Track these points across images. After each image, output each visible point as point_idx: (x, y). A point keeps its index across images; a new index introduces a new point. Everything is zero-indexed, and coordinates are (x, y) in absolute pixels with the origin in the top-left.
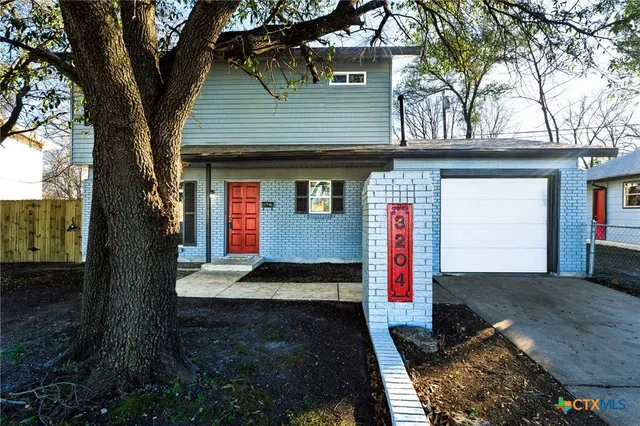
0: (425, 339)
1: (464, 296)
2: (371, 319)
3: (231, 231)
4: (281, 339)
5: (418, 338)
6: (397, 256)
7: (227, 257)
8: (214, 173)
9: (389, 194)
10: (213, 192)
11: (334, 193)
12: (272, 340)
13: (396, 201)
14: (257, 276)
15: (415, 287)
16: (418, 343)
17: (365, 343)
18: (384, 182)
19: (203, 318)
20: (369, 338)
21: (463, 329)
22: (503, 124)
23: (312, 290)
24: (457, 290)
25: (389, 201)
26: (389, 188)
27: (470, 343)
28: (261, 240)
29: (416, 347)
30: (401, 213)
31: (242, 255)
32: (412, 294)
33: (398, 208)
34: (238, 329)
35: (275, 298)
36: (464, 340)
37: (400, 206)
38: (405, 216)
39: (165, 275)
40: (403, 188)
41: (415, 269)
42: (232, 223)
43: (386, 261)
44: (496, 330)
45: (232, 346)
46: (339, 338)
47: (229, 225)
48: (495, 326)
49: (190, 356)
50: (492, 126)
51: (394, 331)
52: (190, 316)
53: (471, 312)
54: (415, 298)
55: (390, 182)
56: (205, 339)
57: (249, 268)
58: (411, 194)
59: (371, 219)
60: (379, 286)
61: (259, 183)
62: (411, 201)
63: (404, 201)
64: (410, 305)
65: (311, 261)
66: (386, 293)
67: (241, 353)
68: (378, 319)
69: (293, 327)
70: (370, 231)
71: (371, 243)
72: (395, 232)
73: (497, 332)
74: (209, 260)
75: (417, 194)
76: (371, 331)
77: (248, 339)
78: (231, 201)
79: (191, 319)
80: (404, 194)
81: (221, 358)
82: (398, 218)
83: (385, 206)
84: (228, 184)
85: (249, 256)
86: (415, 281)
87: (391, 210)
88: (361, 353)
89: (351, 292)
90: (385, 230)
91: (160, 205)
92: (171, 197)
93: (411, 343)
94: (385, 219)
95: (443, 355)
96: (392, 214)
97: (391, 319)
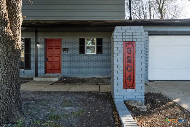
0: (141, 105)
1: (159, 89)
2: (115, 97)
3: (47, 63)
4: (72, 106)
5: (138, 104)
6: (128, 67)
7: (46, 75)
8: (39, 34)
9: (124, 37)
10: (39, 43)
11: (98, 44)
12: (68, 106)
13: (127, 40)
14: (60, 83)
15: (136, 82)
16: (138, 107)
17: (112, 107)
18: (122, 31)
19: (33, 98)
20: (115, 106)
21: (159, 102)
22: (177, 15)
23: (87, 88)
24: (156, 87)
25: (124, 40)
26: (124, 34)
27: (162, 107)
28: (62, 67)
29: (137, 109)
30: (130, 46)
31: (53, 74)
32: (135, 85)
33: (128, 44)
34: (51, 102)
35: (69, 91)
36: (160, 106)
37: (129, 43)
38: (132, 48)
39: (14, 69)
40: (131, 34)
41: (136, 73)
42: (48, 59)
43: (122, 69)
44: (174, 102)
45: (48, 109)
46: (100, 106)
47: (46, 60)
48: (174, 101)
49: (27, 112)
50: (172, 15)
51: (126, 102)
52: (27, 98)
53: (163, 96)
54: (136, 87)
55: (124, 31)
56: (35, 106)
57: (57, 79)
58: (134, 37)
59: (115, 49)
60: (119, 81)
61: (61, 39)
62: (134, 40)
63: (131, 40)
64: (134, 90)
65: (86, 77)
66: (122, 84)
67: (52, 111)
68: (118, 97)
69: (77, 101)
70: (115, 55)
71: (115, 61)
72: (127, 55)
73: (175, 103)
74: (37, 76)
75: (137, 37)
76: (115, 103)
77: (55, 106)
78: (48, 47)
79: (28, 99)
80: (131, 37)
81: (42, 113)
82: (128, 48)
83: (122, 43)
84: (46, 39)
85: (56, 74)
86: (136, 78)
87: (125, 45)
88: (110, 111)
89: (105, 88)
90: (122, 55)
91: (11, 34)
92: (17, 31)
93: (135, 107)
94: (122, 49)
95: (150, 112)
96: (126, 46)
97: (125, 97)
